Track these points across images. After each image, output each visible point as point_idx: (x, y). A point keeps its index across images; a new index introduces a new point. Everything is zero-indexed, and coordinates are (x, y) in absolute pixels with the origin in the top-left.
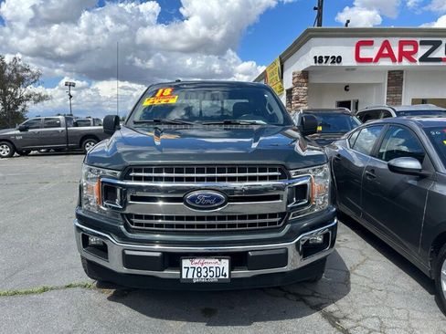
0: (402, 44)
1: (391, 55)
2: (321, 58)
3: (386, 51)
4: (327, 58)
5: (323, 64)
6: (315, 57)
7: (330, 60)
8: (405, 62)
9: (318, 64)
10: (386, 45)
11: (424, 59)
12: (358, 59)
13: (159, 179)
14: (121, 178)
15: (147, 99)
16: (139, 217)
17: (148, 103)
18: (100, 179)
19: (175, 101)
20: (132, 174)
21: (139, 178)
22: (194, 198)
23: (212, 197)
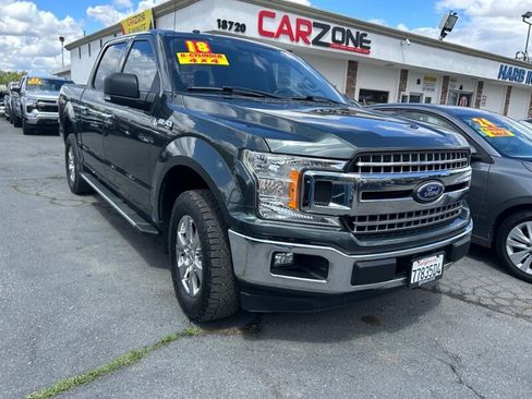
0: (299, 22)
1: (289, 32)
2: (225, 22)
3: (285, 28)
4: (231, 23)
5: (227, 31)
6: (219, 21)
7: (234, 27)
8: (301, 43)
9: (221, 30)
10: (286, 20)
11: (316, 42)
12: (261, 32)
13: (387, 169)
14: (345, 170)
15: (179, 55)
16: (362, 218)
17: (184, 59)
18: (304, 171)
19: (226, 63)
20: (360, 164)
21: (366, 170)
22: (424, 190)
23: (437, 187)
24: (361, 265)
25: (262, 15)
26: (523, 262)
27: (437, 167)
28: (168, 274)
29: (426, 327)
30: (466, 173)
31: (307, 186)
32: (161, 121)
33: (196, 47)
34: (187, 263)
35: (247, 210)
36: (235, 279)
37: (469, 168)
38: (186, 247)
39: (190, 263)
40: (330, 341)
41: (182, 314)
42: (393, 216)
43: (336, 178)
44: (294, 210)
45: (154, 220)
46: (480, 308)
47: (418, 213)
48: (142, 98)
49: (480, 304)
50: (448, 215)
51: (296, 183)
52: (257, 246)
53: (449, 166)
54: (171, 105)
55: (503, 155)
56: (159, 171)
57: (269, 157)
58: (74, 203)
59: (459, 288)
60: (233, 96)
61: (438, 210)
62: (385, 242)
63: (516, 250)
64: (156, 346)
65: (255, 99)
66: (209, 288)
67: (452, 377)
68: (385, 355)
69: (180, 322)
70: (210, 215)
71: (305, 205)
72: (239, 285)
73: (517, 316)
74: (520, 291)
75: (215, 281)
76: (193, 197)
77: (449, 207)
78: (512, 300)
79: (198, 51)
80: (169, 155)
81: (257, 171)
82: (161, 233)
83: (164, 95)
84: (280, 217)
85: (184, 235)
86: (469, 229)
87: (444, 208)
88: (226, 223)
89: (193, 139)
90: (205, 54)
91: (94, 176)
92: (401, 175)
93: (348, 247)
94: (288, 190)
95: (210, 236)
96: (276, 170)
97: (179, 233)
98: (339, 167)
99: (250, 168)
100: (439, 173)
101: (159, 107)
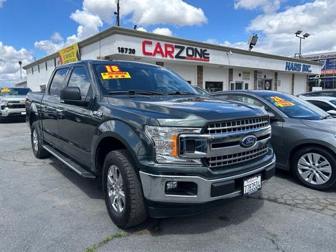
0: (166, 46)
1: (161, 52)
2: (122, 49)
3: (159, 50)
4: (126, 49)
5: (124, 53)
6: (119, 48)
7: (128, 51)
8: (169, 58)
9: (121, 53)
10: (158, 45)
11: (177, 56)
12: (145, 53)
13: (224, 131)
14: (202, 133)
15: (102, 74)
16: (213, 159)
17: (105, 77)
18: (180, 134)
19: (129, 77)
20: (209, 129)
21: (212, 132)
22: (246, 141)
23: (253, 138)
24: (215, 185)
25: (144, 43)
26: (308, 177)
27: (251, 127)
28: (103, 202)
29: (256, 220)
30: (268, 129)
31: (182, 143)
32: (95, 112)
33: (112, 69)
34: (114, 193)
35: (149, 160)
36: (145, 200)
37: (270, 126)
38: (113, 184)
39: (116, 193)
40: (202, 233)
41: (113, 224)
42: (230, 156)
43: (197, 138)
44: (175, 157)
45: (92, 170)
46: (286, 206)
47: (244, 154)
48: (83, 100)
49: (286, 204)
50: (261, 153)
51: (175, 141)
52: (156, 180)
53: (261, 125)
54: (100, 103)
55: (290, 117)
56: (96, 139)
57: (159, 129)
58: (39, 164)
59: (273, 195)
60: (135, 95)
61: (255, 151)
62: (228, 171)
63: (304, 170)
64: (100, 245)
65: (148, 96)
66: (130, 206)
67: (273, 246)
68: (234, 237)
69: (113, 229)
70: (128, 164)
71: (182, 153)
72: (147, 203)
73: (308, 209)
74: (308, 194)
75: (133, 202)
76: (117, 154)
77: (261, 149)
78: (304, 200)
79: (113, 71)
80: (101, 132)
81: (153, 137)
82: (97, 177)
83: (95, 98)
84: (168, 162)
85: (112, 177)
86: (274, 161)
87: (258, 150)
88: (137, 167)
89: (113, 122)
90: (117, 73)
91: (51, 146)
92: (232, 133)
93: (208, 175)
94: (171, 146)
95: (129, 176)
96: (163, 135)
97: (109, 176)
98: (198, 131)
99: (149, 135)
100: (253, 130)
101: (93, 105)
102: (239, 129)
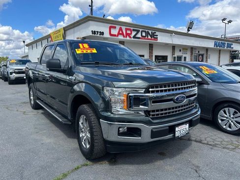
0: (126, 30)
1: (122, 34)
2: (95, 31)
3: (121, 32)
4: (98, 32)
5: (96, 35)
6: (92, 31)
7: (99, 33)
8: (128, 38)
9: (93, 35)
10: (121, 29)
11: (134, 37)
12: (111, 35)
13: (162, 91)
14: (145, 93)
15: (76, 50)
16: (153, 111)
17: (79, 52)
18: (128, 94)
19: (96, 52)
20: (150, 90)
21: (153, 92)
22: (178, 98)
23: (183, 97)
24: (154, 130)
25: (110, 28)
26: (225, 125)
28: (76, 141)
29: (185, 156)
30: (195, 90)
31: (130, 100)
32: (70, 77)
33: (83, 46)
34: (84, 135)
35: (107, 111)
36: (104, 140)
37: (196, 88)
38: (83, 128)
39: (85, 135)
40: (145, 164)
41: (83, 157)
42: (166, 110)
43: (143, 96)
44: (126, 110)
45: (69, 118)
46: (208, 146)
47: (176, 108)
48: (62, 68)
49: (208, 144)
50: (189, 108)
51: (125, 98)
52: (112, 126)
53: (189, 87)
54: (74, 71)
55: (213, 81)
56: (71, 97)
57: (114, 89)
58: (34, 113)
59: (199, 138)
60: (100, 65)
61: (185, 106)
62: (163, 120)
63: (222, 120)
64: (73, 171)
65: (108, 66)
66: (94, 144)
67: (196, 175)
68: (168, 168)
69: (82, 160)
70: (92, 114)
71: (130, 107)
72: (106, 142)
73: (224, 148)
74: (224, 137)
75: (96, 141)
76: (85, 107)
77: (189, 104)
78: (222, 142)
79: (84, 48)
80: (74, 90)
81: (110, 95)
82: (72, 123)
83: (71, 67)
84: (121, 113)
85: (82, 123)
86: (199, 113)
87: (187, 105)
89: (84, 84)
90: (87, 49)
91: (42, 101)
92: (168, 93)
93: (149, 123)
94: (123, 102)
95: (93, 123)
96: (117, 94)
97: (80, 123)
98: (142, 92)
99: (107, 94)
100: (183, 91)
101: (69, 72)
102: (173, 90)
